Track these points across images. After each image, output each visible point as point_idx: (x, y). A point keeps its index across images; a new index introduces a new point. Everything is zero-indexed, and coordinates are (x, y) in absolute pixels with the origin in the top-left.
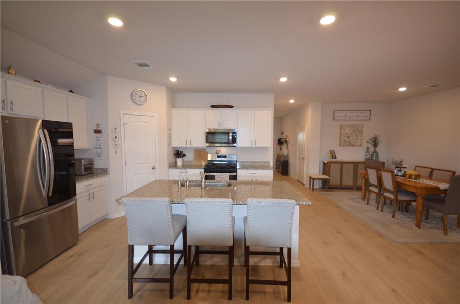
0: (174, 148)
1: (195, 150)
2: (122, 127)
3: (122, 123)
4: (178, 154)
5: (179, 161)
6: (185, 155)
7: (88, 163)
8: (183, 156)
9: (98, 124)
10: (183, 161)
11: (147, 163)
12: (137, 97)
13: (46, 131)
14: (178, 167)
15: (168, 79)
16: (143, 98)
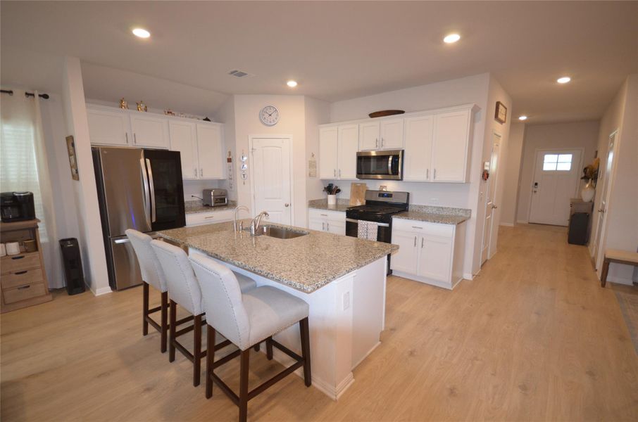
0: (323, 181)
1: (352, 184)
2: (250, 154)
3: (250, 148)
4: (331, 189)
5: (331, 199)
6: (338, 191)
7: (218, 194)
8: (336, 192)
9: (230, 153)
10: (337, 200)
11: (280, 198)
12: (267, 115)
13: (148, 161)
14: (330, 207)
15: (286, 85)
16: (274, 115)
